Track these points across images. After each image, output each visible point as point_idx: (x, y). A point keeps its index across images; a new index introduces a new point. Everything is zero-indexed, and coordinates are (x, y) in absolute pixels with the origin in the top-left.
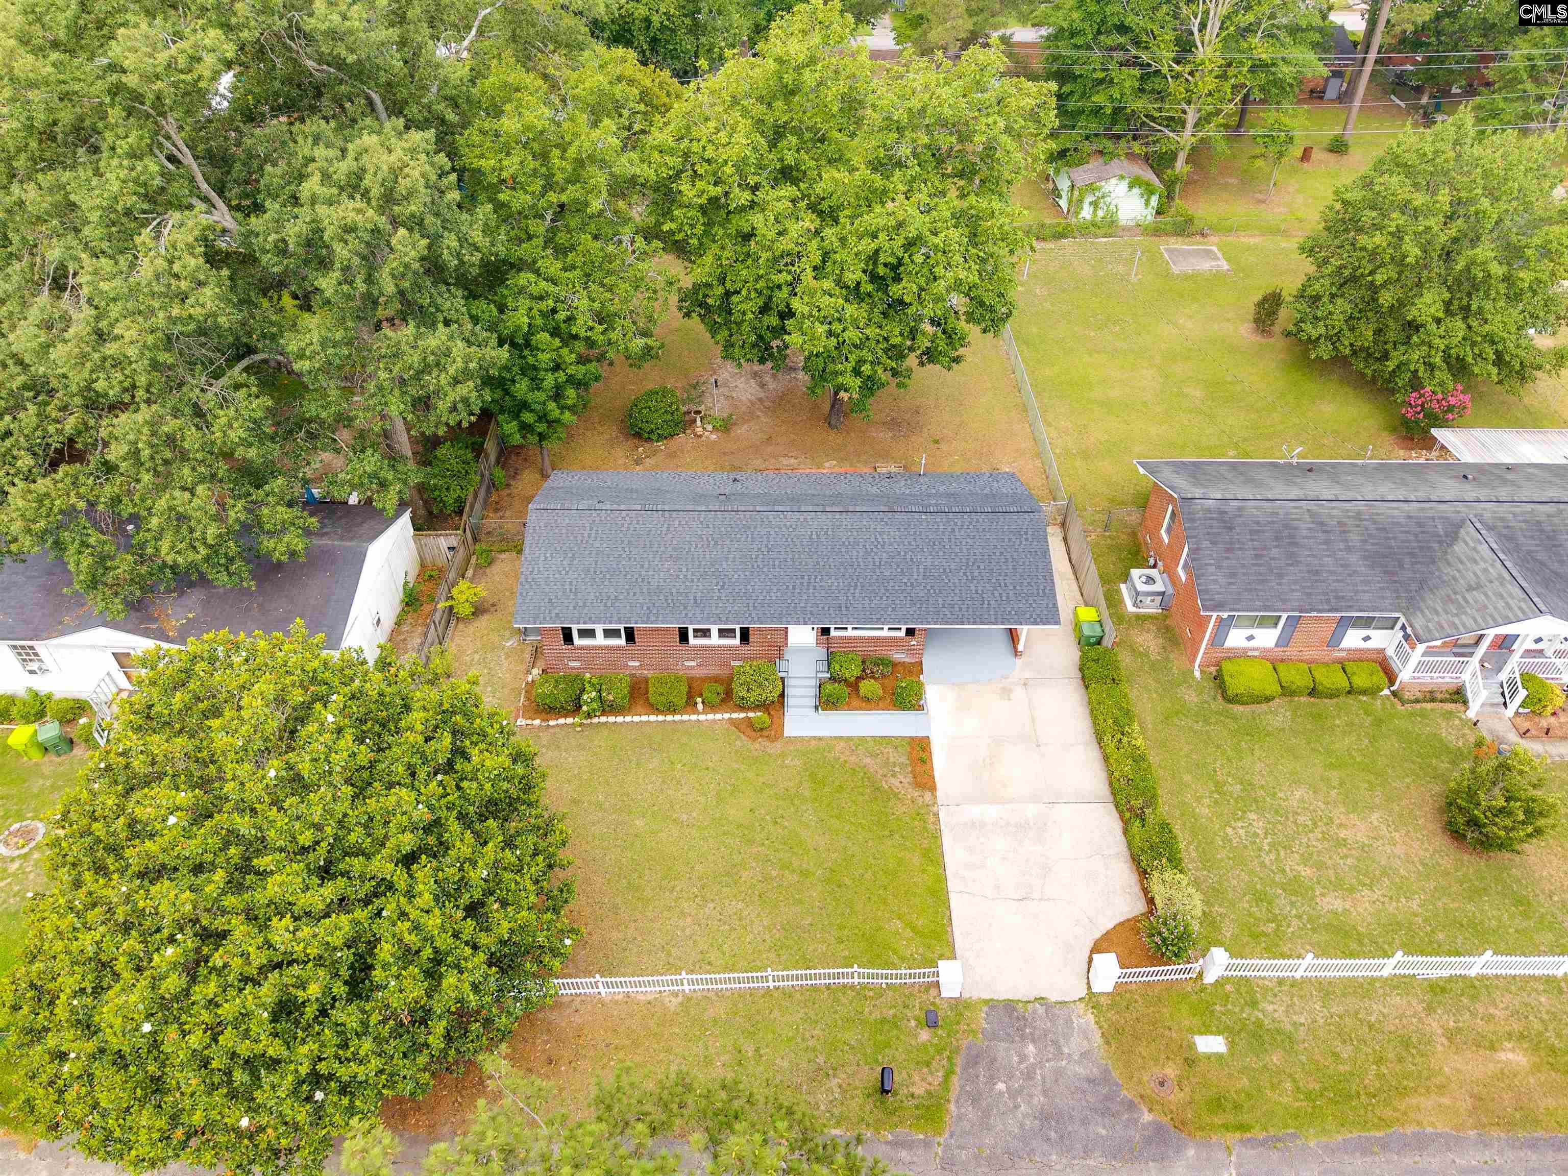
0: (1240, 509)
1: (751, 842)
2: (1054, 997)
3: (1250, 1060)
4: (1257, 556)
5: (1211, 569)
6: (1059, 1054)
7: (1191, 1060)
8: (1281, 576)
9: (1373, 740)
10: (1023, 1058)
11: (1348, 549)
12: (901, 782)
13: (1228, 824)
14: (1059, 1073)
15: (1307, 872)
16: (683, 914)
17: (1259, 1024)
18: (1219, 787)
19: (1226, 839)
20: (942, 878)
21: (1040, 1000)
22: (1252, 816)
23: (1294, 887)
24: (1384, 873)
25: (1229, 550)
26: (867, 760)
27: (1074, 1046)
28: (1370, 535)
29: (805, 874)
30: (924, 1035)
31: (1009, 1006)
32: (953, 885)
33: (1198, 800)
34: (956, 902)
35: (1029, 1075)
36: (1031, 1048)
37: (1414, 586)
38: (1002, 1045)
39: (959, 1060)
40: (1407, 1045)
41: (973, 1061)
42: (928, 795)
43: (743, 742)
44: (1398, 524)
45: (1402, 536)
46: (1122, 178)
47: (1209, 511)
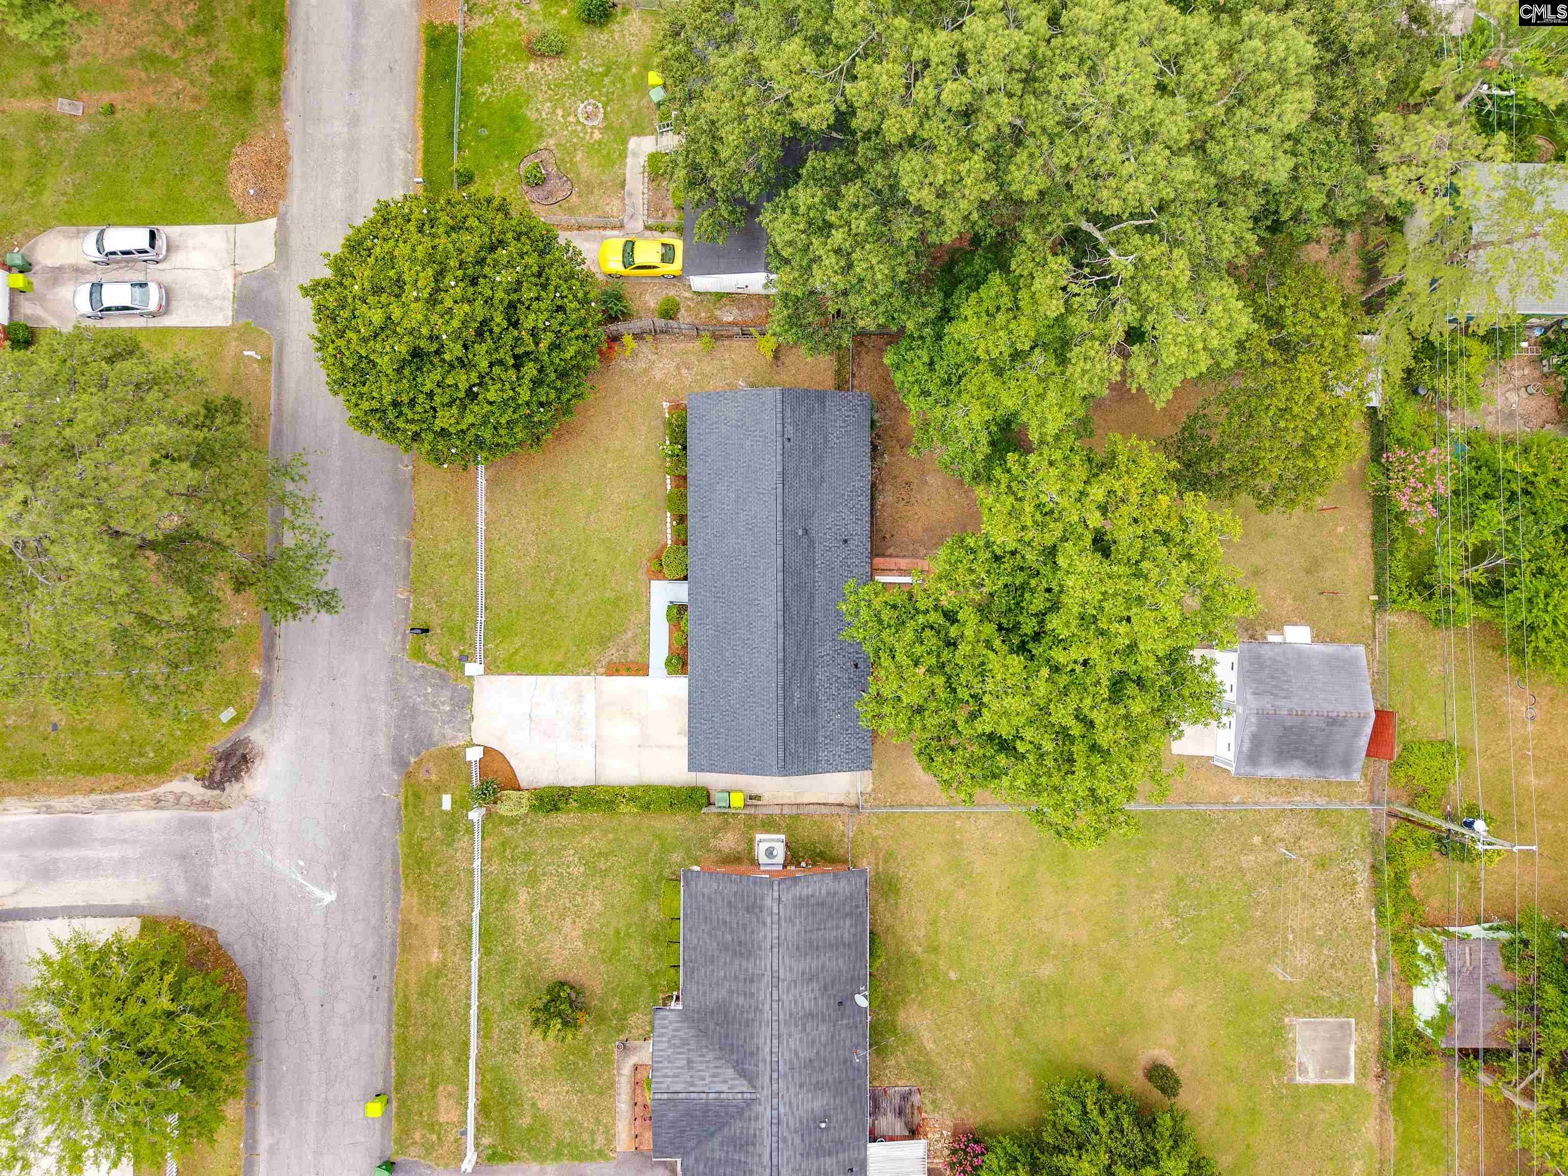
0: (764, 924)
1: (573, 559)
2: (473, 725)
3: (437, 821)
4: (725, 922)
5: (715, 886)
6: (444, 723)
7: (439, 790)
8: (710, 934)
9: (638, 967)
10: (443, 703)
11: (731, 992)
12: (613, 653)
13: (576, 852)
14: (435, 721)
15: (543, 889)
16: (528, 522)
17: (458, 832)
18: (606, 855)
19: (565, 848)
20: (545, 673)
21: (472, 718)
22: (582, 869)
23: (533, 879)
24: (541, 934)
25: (730, 903)
26: (630, 634)
27: (448, 731)
28: (742, 1013)
29: (551, 593)
30: (456, 654)
31: (470, 700)
32: (542, 679)
33: (594, 839)
34: (531, 679)
35: (434, 705)
36: (448, 708)
37: (702, 1026)
38: (449, 694)
39: (443, 670)
40: (443, 904)
41: (442, 677)
42: (603, 670)
43: (648, 553)
44: (752, 1038)
45: (742, 1035)
46: (1449, 997)
47: (762, 899)
